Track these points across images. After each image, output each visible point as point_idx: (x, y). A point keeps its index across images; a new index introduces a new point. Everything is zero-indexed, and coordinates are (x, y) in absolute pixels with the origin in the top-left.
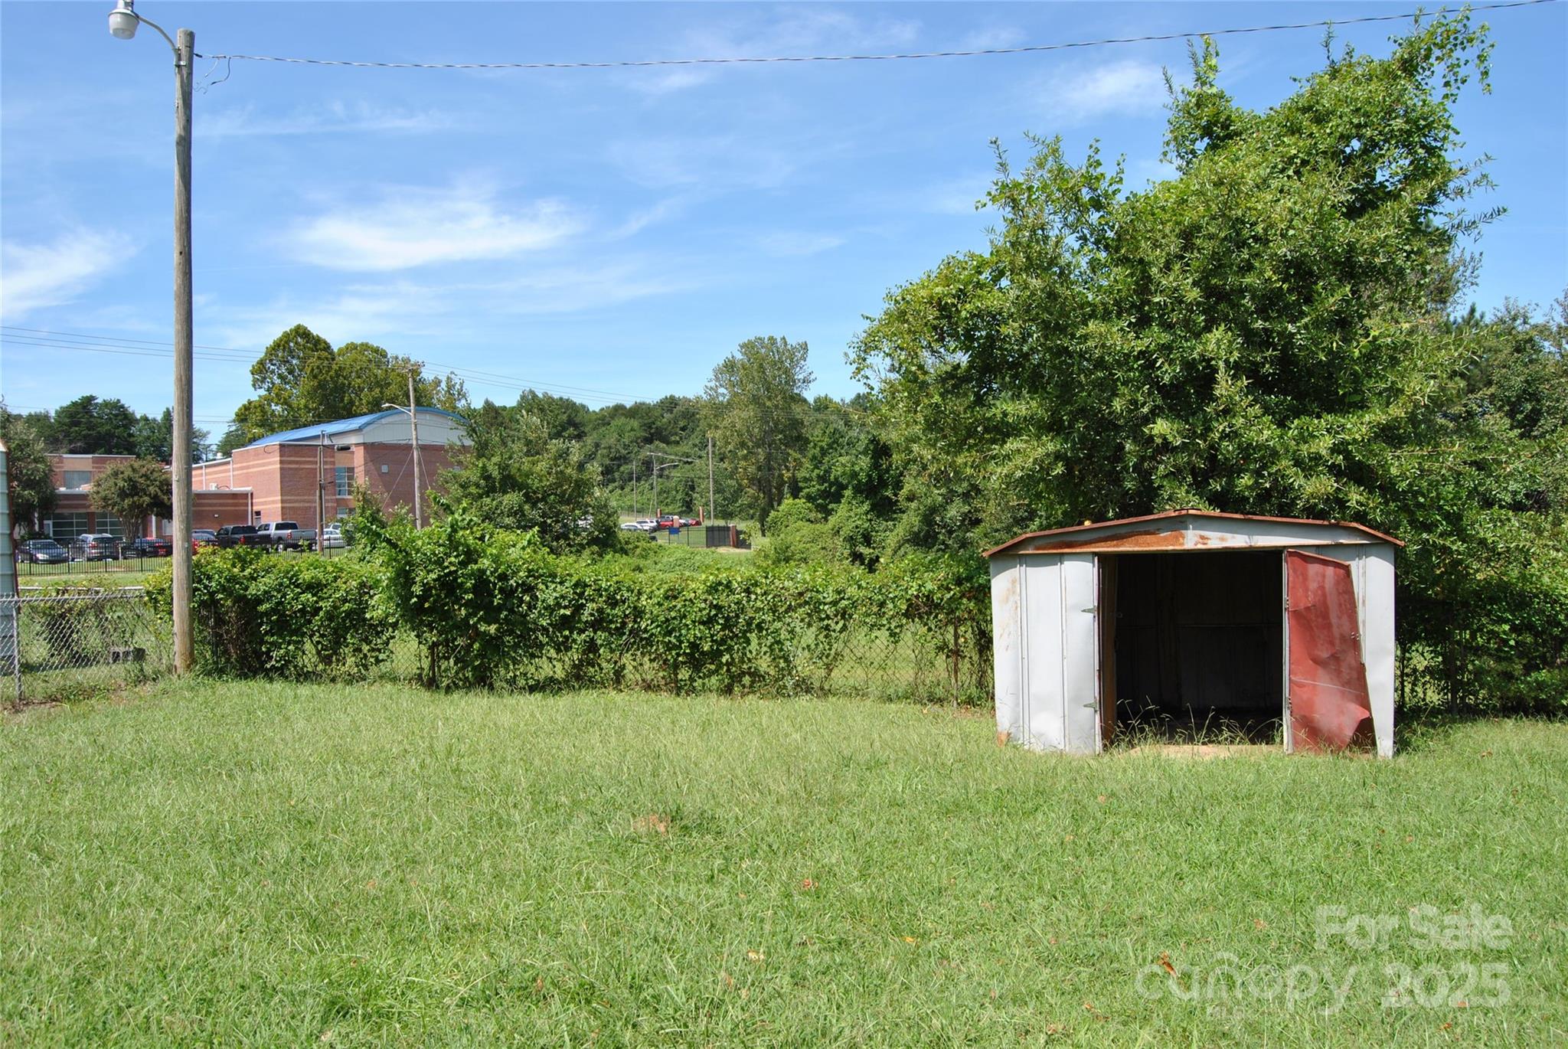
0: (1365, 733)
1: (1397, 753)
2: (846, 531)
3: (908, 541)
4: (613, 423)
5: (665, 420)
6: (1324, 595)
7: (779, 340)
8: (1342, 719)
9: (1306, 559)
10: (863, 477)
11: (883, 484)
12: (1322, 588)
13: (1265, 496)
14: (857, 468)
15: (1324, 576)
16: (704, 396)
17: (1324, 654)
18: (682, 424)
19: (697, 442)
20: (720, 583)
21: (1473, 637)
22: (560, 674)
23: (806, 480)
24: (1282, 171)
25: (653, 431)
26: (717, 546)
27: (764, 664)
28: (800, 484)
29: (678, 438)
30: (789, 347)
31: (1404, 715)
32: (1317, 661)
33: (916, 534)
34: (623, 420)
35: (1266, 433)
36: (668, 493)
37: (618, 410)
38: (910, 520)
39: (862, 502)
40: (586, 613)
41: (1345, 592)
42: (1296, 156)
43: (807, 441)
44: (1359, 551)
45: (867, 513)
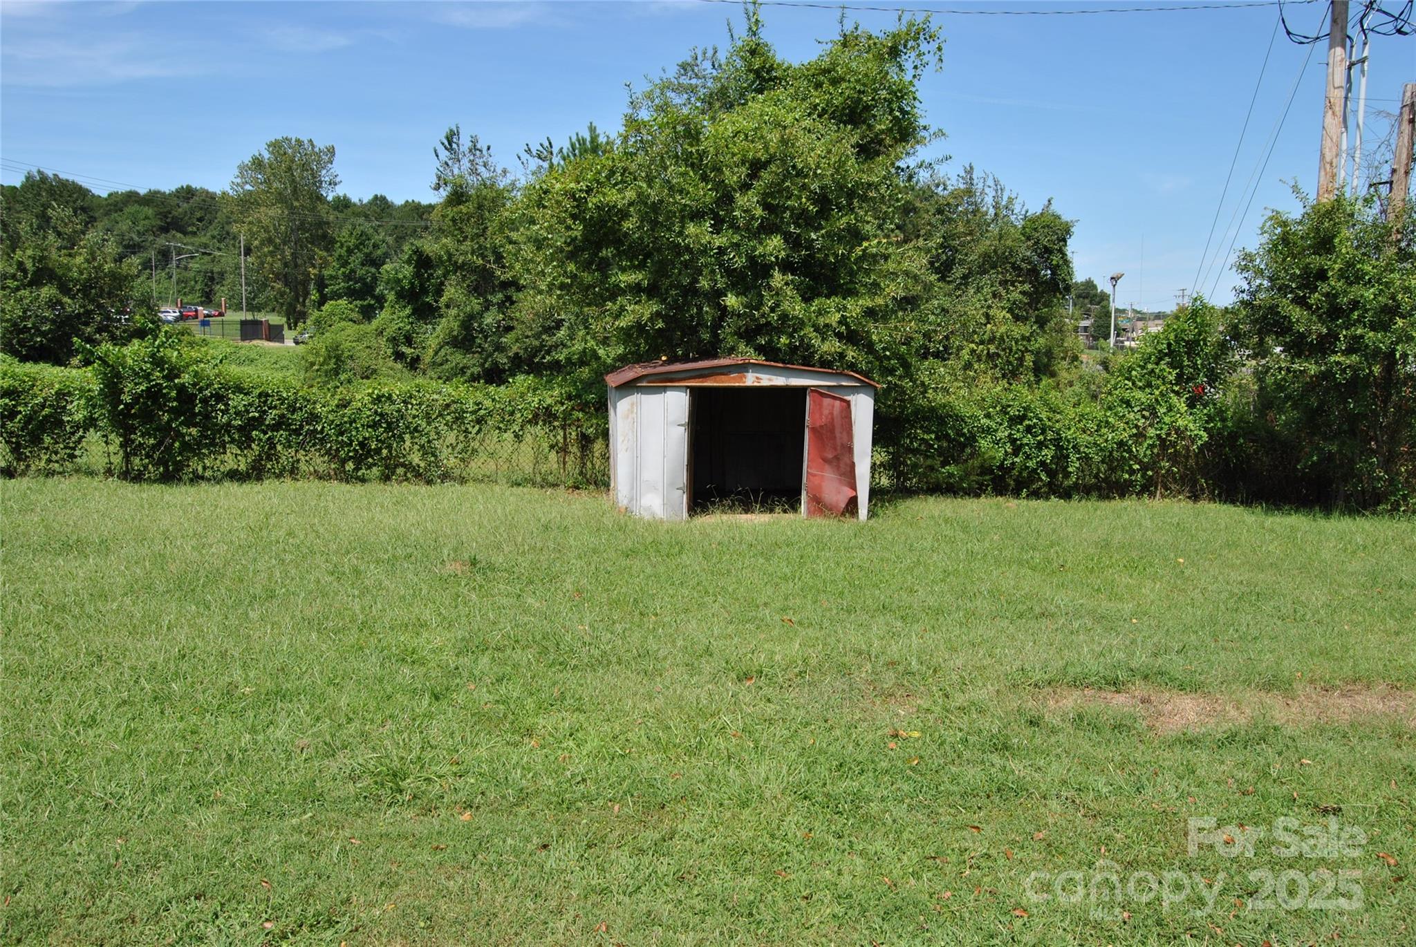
0: (852, 504)
1: (869, 518)
2: (390, 332)
3: (448, 343)
4: (126, 210)
5: (180, 210)
6: (833, 419)
7: (306, 142)
8: (839, 496)
9: (822, 395)
10: (406, 283)
11: (424, 291)
12: (832, 414)
13: (793, 349)
14: (400, 276)
15: (833, 406)
16: (231, 192)
17: (830, 456)
18: (198, 215)
19: (216, 233)
20: (383, 396)
21: (911, 442)
22: (243, 467)
23: (332, 277)
24: (809, 115)
25: (169, 220)
26: (251, 339)
27: (416, 458)
28: (327, 282)
29: (195, 229)
30: (317, 150)
31: (875, 493)
32: (825, 460)
33: (455, 338)
34: (136, 207)
35: (796, 308)
36: (186, 283)
37: (132, 197)
38: (448, 323)
39: (405, 307)
40: (269, 418)
41: (846, 417)
42: (818, 105)
43: (332, 241)
44: (853, 390)
45: (408, 317)
